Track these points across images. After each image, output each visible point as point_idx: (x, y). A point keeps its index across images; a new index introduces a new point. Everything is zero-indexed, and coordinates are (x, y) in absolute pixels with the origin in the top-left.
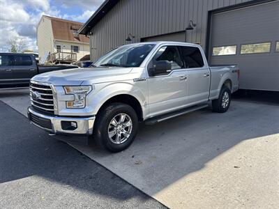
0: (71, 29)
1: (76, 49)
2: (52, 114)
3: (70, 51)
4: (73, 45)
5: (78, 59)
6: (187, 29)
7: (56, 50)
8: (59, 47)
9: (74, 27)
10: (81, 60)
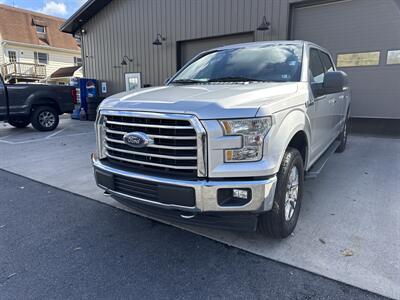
0: (33, 24)
1: (43, 58)
2: (192, 176)
3: (32, 61)
4: (38, 51)
5: (49, 74)
6: (259, 29)
7: (7, 60)
8: (12, 55)
9: (37, 21)
10: (53, 76)
